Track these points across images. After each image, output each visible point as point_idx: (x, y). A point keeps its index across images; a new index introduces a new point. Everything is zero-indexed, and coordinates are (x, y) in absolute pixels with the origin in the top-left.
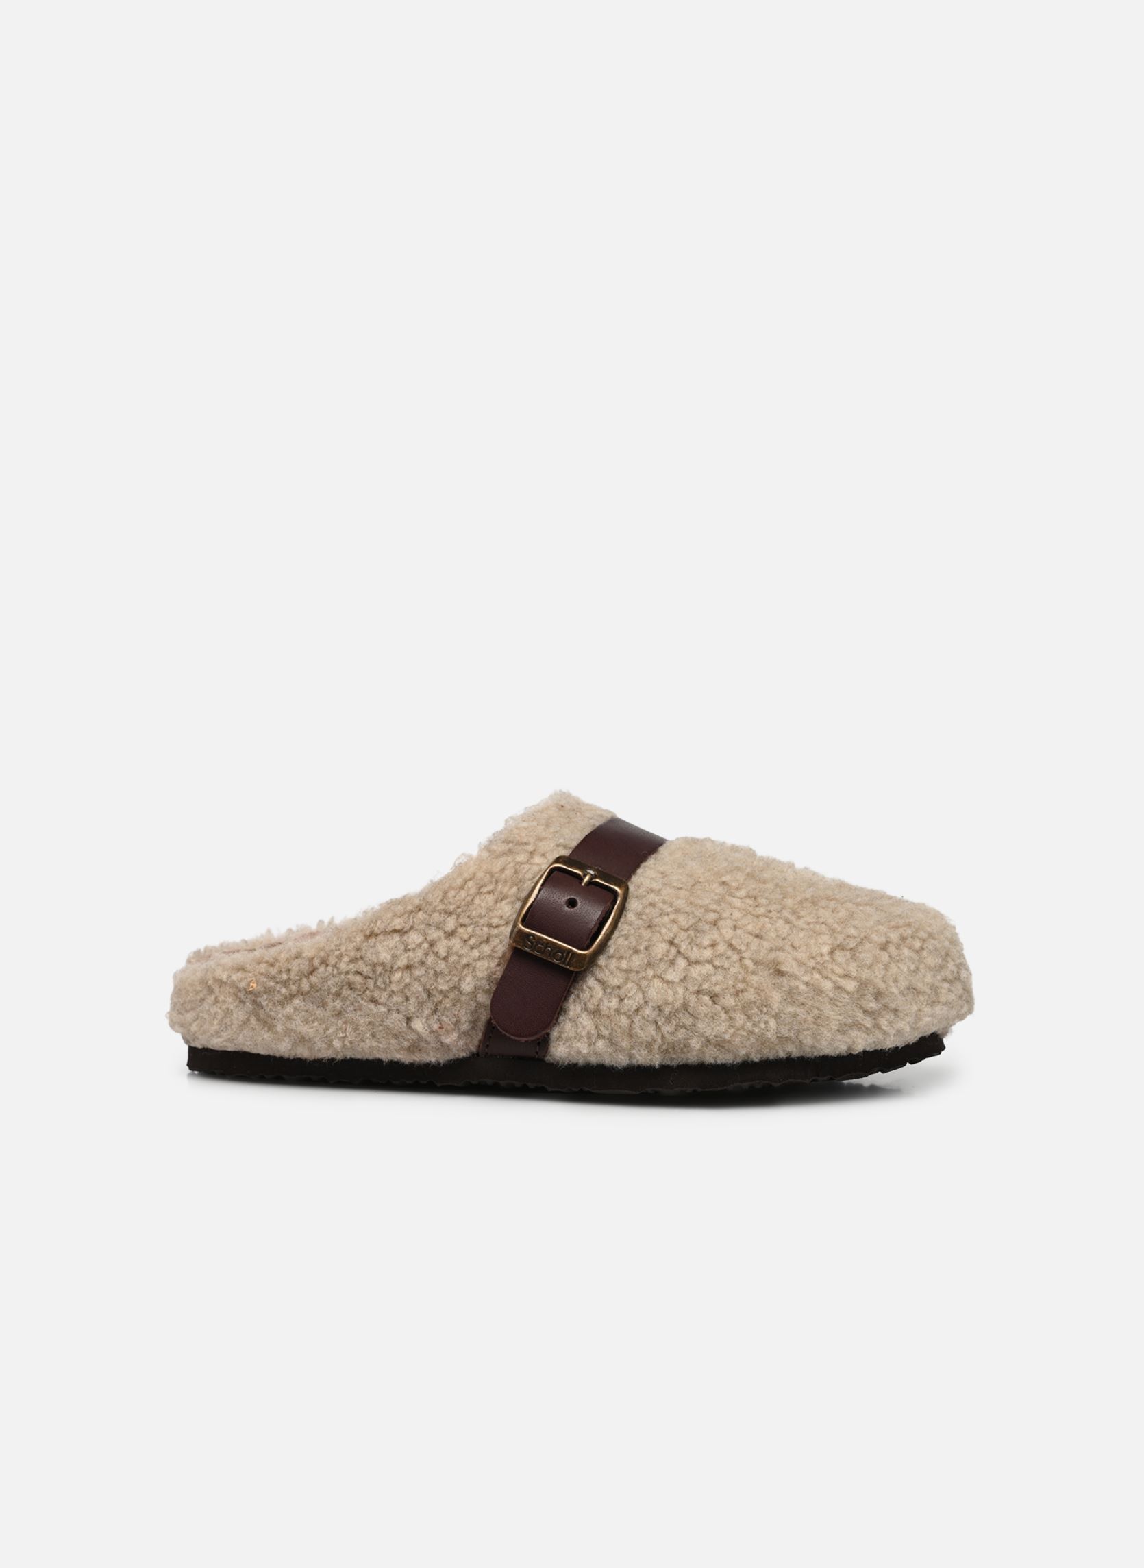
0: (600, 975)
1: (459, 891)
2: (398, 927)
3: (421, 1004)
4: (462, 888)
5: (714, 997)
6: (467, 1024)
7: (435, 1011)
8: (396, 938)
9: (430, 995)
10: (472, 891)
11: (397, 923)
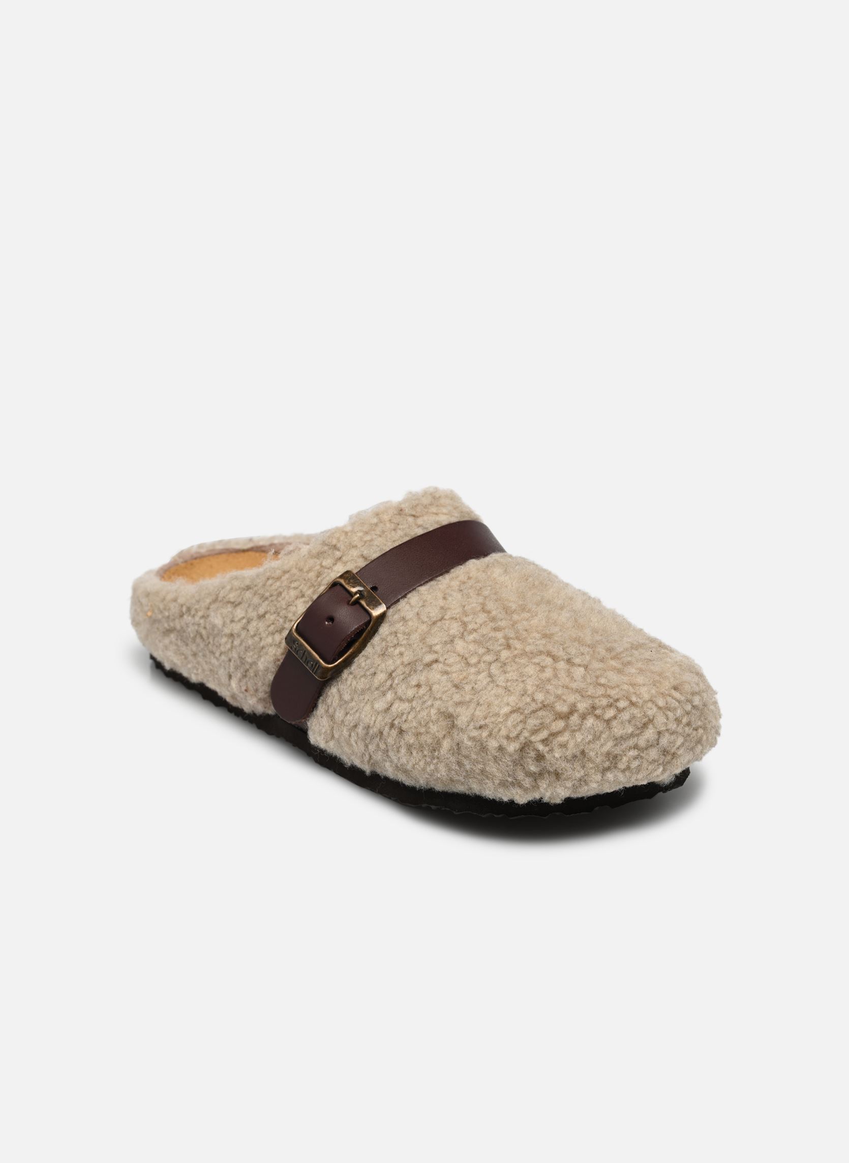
0: (341, 687)
1: (276, 581)
2: (232, 600)
3: (237, 668)
4: (279, 578)
5: (401, 732)
6: (263, 693)
7: (245, 676)
8: (229, 608)
9: (243, 664)
10: (285, 583)
11: (232, 596)
